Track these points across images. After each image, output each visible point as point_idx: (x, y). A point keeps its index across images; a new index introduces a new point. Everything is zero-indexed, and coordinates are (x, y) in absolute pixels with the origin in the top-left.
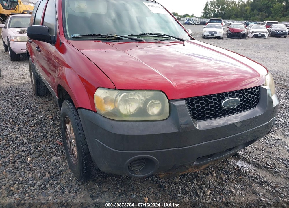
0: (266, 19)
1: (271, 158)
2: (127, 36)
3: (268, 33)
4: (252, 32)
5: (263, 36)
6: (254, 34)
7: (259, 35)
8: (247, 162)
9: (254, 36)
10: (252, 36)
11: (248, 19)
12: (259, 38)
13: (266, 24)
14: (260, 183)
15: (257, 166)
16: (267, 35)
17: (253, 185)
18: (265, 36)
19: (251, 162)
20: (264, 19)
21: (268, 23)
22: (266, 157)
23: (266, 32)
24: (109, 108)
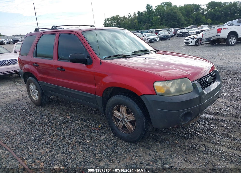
0: (150, 28)
1: (217, 110)
2: (131, 53)
3: (158, 38)
4: (148, 39)
5: (156, 41)
6: (149, 40)
7: (153, 40)
8: (208, 114)
9: (150, 41)
10: (148, 42)
11: (138, 29)
12: (153, 42)
13: (154, 32)
14: (222, 121)
15: (214, 114)
16: (158, 39)
17: (219, 123)
18: (157, 41)
19: (210, 113)
20: (149, 28)
21: (155, 31)
22: (215, 110)
23: (157, 38)
24: (163, 91)
